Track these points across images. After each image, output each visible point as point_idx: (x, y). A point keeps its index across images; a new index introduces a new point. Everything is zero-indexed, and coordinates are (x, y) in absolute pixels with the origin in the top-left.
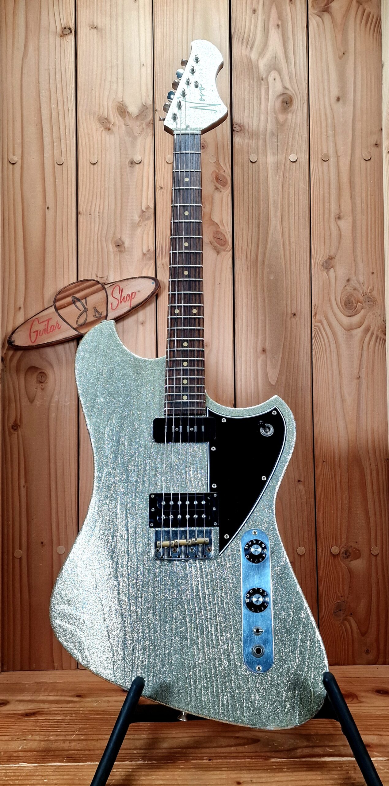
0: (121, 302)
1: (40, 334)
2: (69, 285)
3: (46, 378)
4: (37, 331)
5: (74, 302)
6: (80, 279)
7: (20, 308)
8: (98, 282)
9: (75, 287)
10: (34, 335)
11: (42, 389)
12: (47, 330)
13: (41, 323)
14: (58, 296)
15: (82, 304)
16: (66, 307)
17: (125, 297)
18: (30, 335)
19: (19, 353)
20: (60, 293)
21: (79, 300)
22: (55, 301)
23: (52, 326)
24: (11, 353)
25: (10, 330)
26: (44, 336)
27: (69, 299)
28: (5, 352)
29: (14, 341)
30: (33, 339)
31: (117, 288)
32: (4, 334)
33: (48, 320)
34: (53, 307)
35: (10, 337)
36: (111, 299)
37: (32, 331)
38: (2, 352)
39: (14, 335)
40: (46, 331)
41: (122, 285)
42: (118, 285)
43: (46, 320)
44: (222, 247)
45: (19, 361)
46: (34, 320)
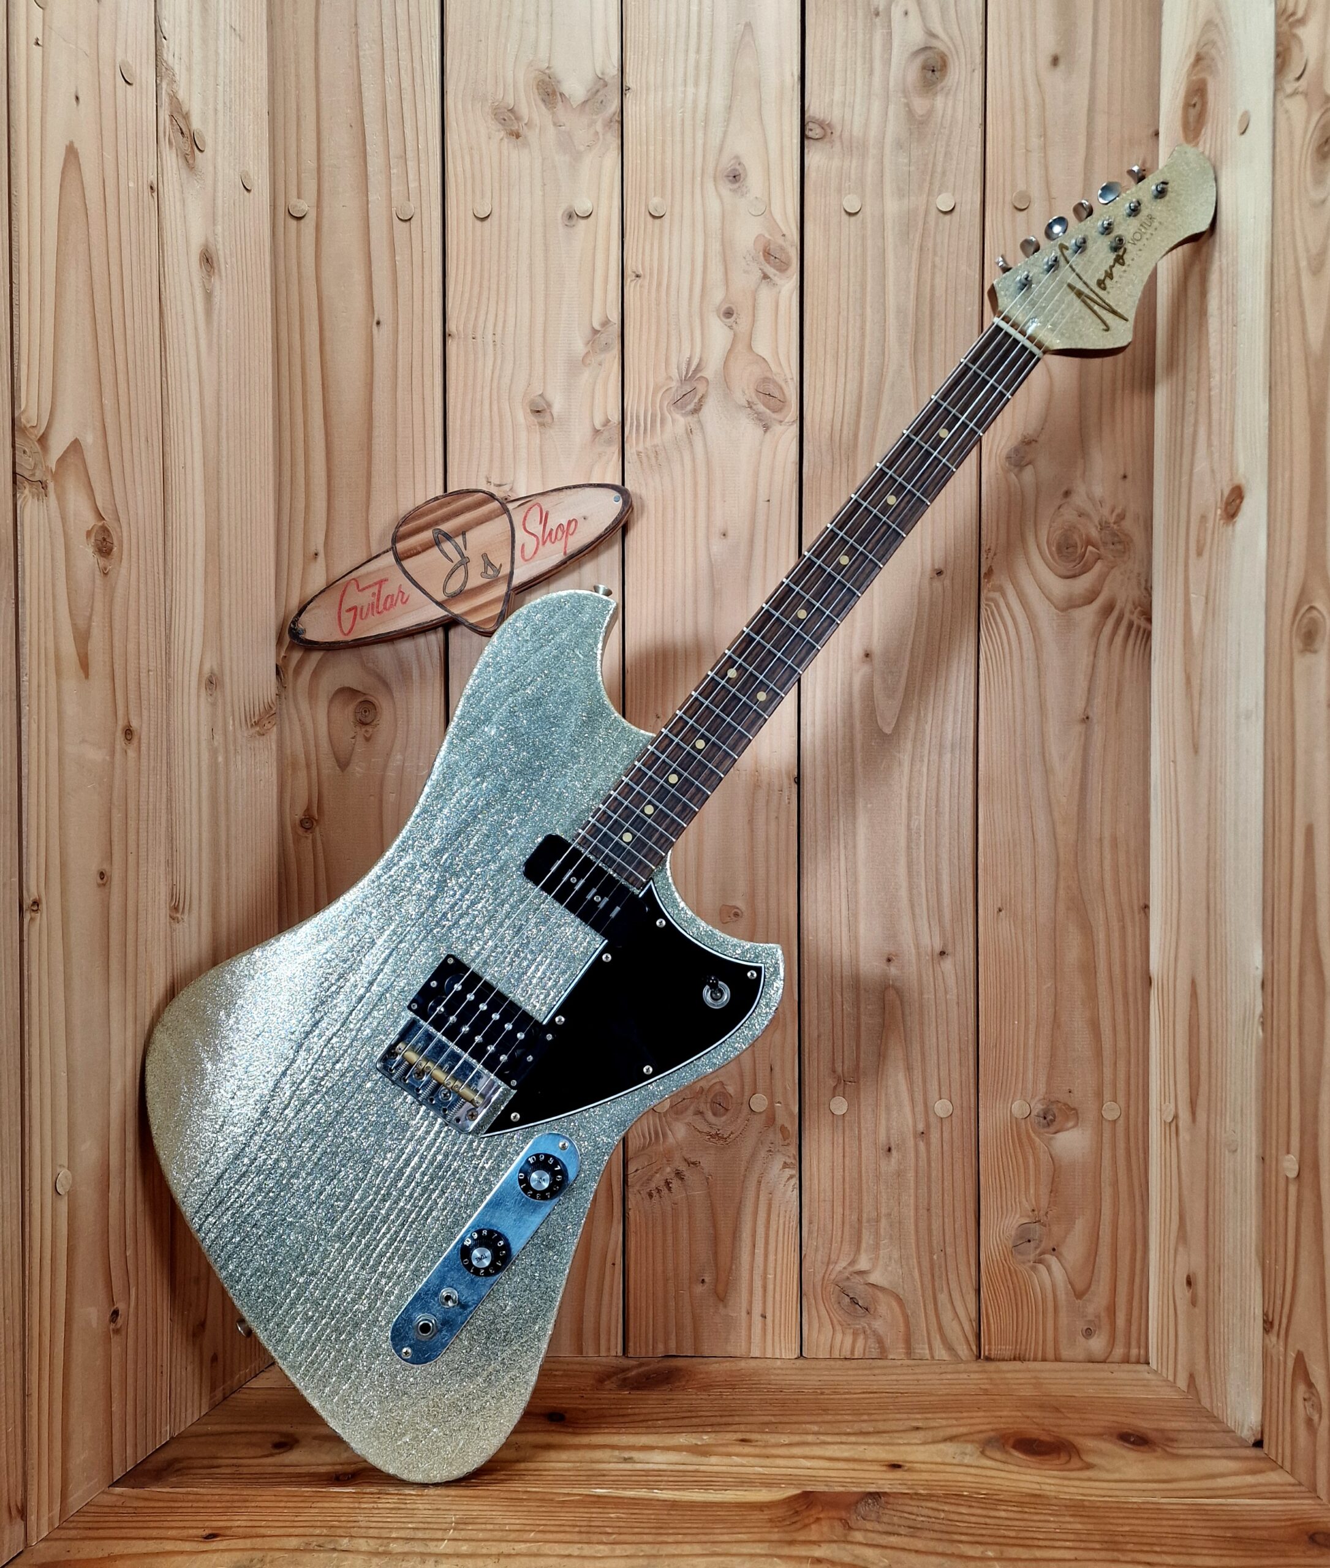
0: (543, 543)
1: (361, 615)
2: (428, 502)
3: (375, 716)
4: (355, 608)
5: (437, 543)
6: (450, 490)
7: (316, 554)
8: (492, 497)
9: (441, 506)
10: (347, 617)
11: (367, 739)
12: (377, 607)
13: (364, 589)
14: (401, 529)
15: (457, 547)
16: (418, 553)
17: (553, 532)
18: (339, 617)
19: (316, 657)
20: (406, 520)
21: (448, 537)
22: (396, 539)
23: (387, 597)
24: (296, 656)
25: (294, 603)
26: (371, 618)
27: (427, 535)
28: (282, 653)
29: (304, 631)
30: (346, 627)
31: (535, 510)
32: (282, 614)
33: (381, 583)
34: (391, 552)
35: (294, 622)
36: (520, 534)
37: (345, 607)
38: (278, 654)
39: (304, 617)
40: (374, 608)
41: (547, 503)
42: (537, 504)
43: (376, 584)
44: (775, 416)
45: (315, 674)
46: (348, 583)
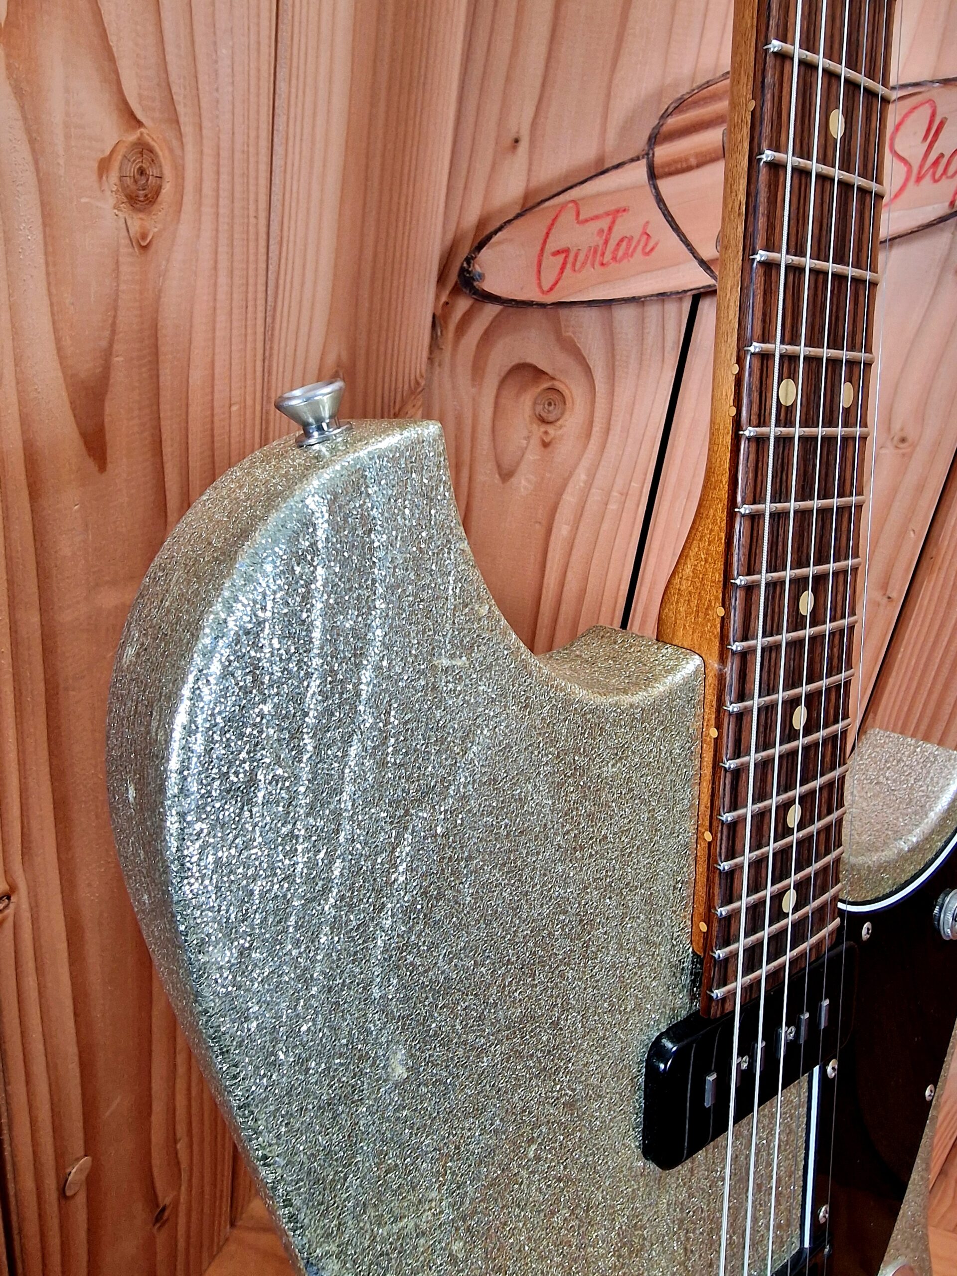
0: (919, 179)
1: (574, 265)
3: (562, 414)
4: (566, 251)
7: (517, 141)
10: (551, 264)
11: (545, 445)
12: (603, 254)
13: (586, 221)
14: (668, 121)
16: (689, 169)
17: (944, 161)
18: (540, 262)
19: (491, 310)
20: (680, 105)
22: (655, 139)
23: (622, 240)
24: (463, 304)
25: (471, 218)
26: (589, 272)
27: (713, 138)
28: (444, 298)
29: (482, 277)
30: (548, 279)
31: (925, 113)
32: (450, 236)
33: (616, 213)
34: (643, 162)
35: (468, 258)
37: (551, 246)
38: (437, 297)
39: (485, 254)
40: (596, 254)
41: (948, 102)
42: (931, 101)
43: (607, 214)
45: (487, 338)
46: (563, 206)
